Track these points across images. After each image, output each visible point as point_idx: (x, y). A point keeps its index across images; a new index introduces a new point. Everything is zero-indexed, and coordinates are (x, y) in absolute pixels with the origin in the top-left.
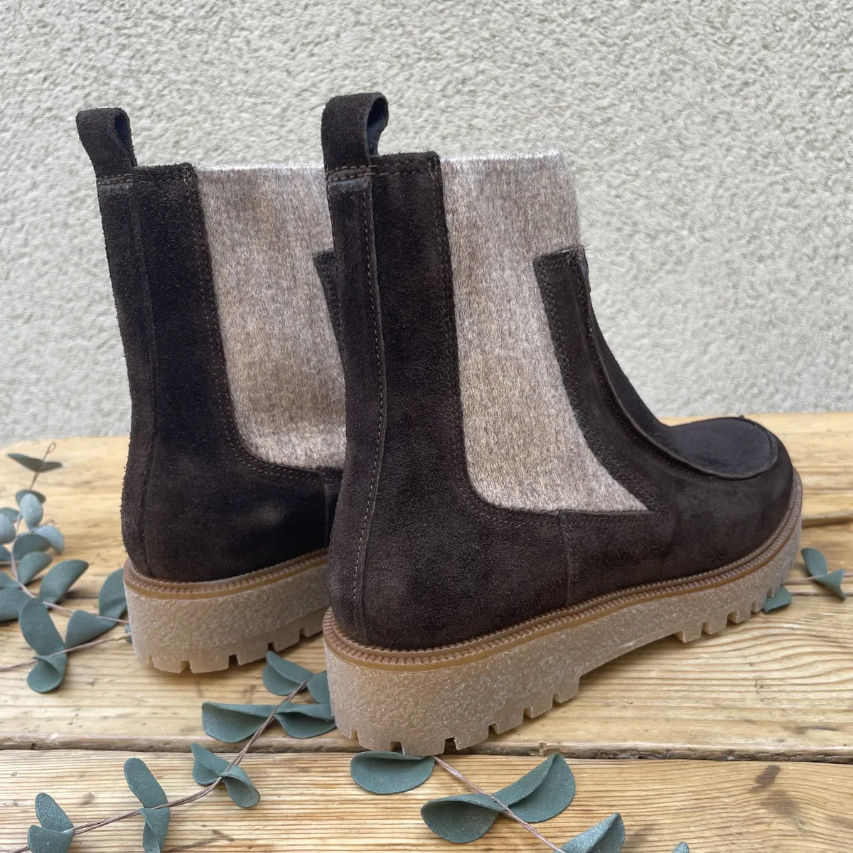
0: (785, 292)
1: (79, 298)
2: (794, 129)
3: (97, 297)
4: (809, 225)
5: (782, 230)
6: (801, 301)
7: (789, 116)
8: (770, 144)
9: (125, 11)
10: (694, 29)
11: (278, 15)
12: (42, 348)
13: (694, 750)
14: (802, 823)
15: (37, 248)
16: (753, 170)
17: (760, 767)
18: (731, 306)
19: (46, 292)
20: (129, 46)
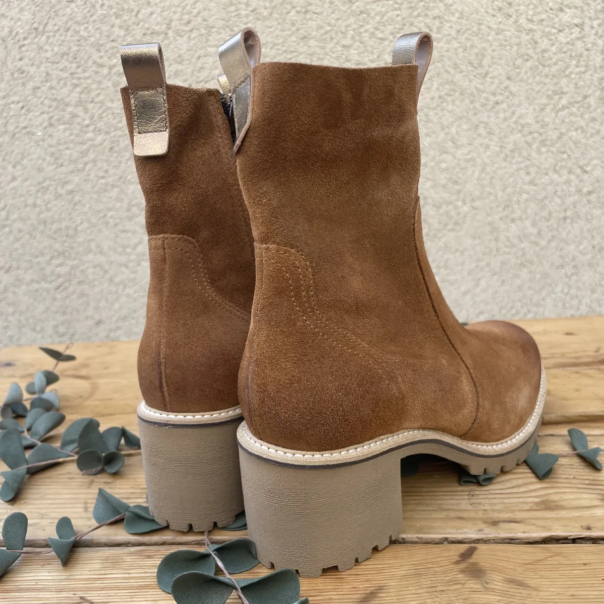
0: (531, 243)
1: (42, 254)
2: (531, 133)
3: (56, 254)
4: (546, 197)
5: (527, 200)
6: (542, 249)
7: (528, 124)
8: (515, 143)
9: (77, 63)
10: (460, 68)
11: (180, 63)
12: (17, 290)
13: (421, 538)
14: (487, 583)
15: (15, 221)
16: (505, 160)
17: (463, 548)
18: (494, 252)
19: (20, 251)
20: (79, 85)
